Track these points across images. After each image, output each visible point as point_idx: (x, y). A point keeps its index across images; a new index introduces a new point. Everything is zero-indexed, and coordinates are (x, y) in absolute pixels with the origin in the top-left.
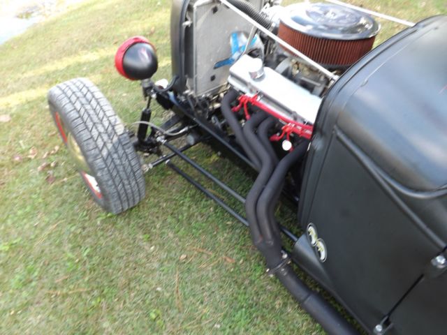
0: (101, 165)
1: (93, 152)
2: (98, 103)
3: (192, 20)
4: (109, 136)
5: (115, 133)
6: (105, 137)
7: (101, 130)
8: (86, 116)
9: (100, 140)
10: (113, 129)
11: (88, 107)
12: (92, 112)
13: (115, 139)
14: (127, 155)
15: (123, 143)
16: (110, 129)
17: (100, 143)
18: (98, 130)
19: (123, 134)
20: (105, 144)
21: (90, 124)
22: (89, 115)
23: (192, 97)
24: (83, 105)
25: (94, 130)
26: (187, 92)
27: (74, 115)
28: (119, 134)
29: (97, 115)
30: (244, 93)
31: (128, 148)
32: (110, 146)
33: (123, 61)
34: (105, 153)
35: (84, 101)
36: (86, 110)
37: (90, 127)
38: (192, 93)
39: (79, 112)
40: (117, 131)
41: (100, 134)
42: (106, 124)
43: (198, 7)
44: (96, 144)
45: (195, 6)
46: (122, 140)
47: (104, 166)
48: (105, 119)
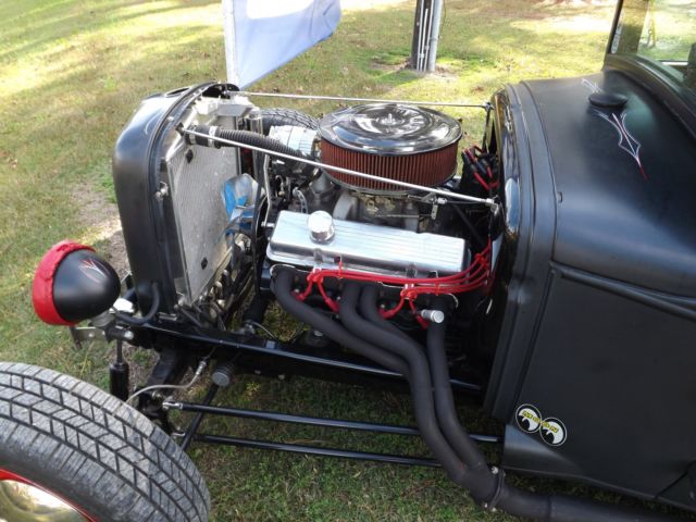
0: (146, 511)
1: (121, 495)
2: (80, 398)
4: (135, 448)
5: (143, 435)
6: (130, 454)
7: (116, 443)
8: (72, 435)
9: (123, 464)
10: (135, 429)
11: (65, 415)
12: (78, 421)
13: (148, 446)
14: (177, 463)
15: (163, 447)
16: (130, 433)
17: (127, 471)
18: (111, 450)
19: (153, 432)
20: (136, 468)
21: (89, 446)
22: (77, 429)
24: (51, 416)
25: (104, 452)
27: (45, 445)
28: (148, 434)
29: (92, 420)
30: (310, 269)
31: (174, 450)
32: (145, 465)
33: (53, 297)
34: (143, 484)
35: (47, 407)
36: (64, 423)
37: (93, 450)
39: (51, 434)
40: (143, 430)
41: (117, 453)
42: (117, 427)
44: (121, 477)
45: (168, 160)
46: (159, 442)
47: (152, 508)
48: (111, 420)
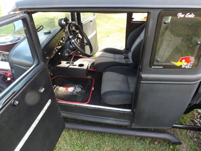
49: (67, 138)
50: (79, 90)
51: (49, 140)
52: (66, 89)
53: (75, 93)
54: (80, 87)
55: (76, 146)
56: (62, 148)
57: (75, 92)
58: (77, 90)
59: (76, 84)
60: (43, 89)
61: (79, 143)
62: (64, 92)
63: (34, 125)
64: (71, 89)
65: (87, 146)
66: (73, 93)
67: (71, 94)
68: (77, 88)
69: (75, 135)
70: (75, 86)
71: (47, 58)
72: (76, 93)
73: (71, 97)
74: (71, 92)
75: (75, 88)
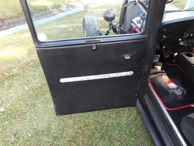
2: (94, 21)
3: (127, 5)
5: (96, 30)
6: (93, 30)
9: (91, 30)
10: (96, 28)
11: (91, 21)
17: (91, 31)
18: (92, 28)
21: (90, 26)
22: (91, 23)
23: (123, 30)
26: (121, 28)
27: (87, 22)
29: (93, 24)
32: (93, 32)
38: (123, 29)
39: (89, 22)
42: (94, 27)
43: (129, 2)
45: (129, 1)
46: (97, 32)
49: (132, 117)
50: (179, 93)
51: (110, 99)
52: (168, 81)
53: (170, 92)
54: (183, 92)
55: (130, 129)
56: (122, 118)
57: (172, 90)
58: (176, 91)
59: (183, 87)
60: (129, 58)
61: (133, 130)
62: (163, 82)
63: (103, 76)
64: (172, 85)
65: (136, 139)
66: (170, 91)
67: (166, 89)
68: (180, 89)
69: (139, 122)
70: (180, 87)
71: (164, 36)
72: (172, 92)
73: (163, 91)
74: (168, 88)
75: (178, 88)
